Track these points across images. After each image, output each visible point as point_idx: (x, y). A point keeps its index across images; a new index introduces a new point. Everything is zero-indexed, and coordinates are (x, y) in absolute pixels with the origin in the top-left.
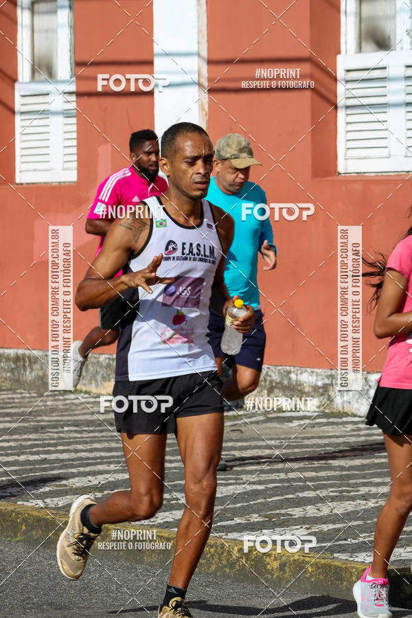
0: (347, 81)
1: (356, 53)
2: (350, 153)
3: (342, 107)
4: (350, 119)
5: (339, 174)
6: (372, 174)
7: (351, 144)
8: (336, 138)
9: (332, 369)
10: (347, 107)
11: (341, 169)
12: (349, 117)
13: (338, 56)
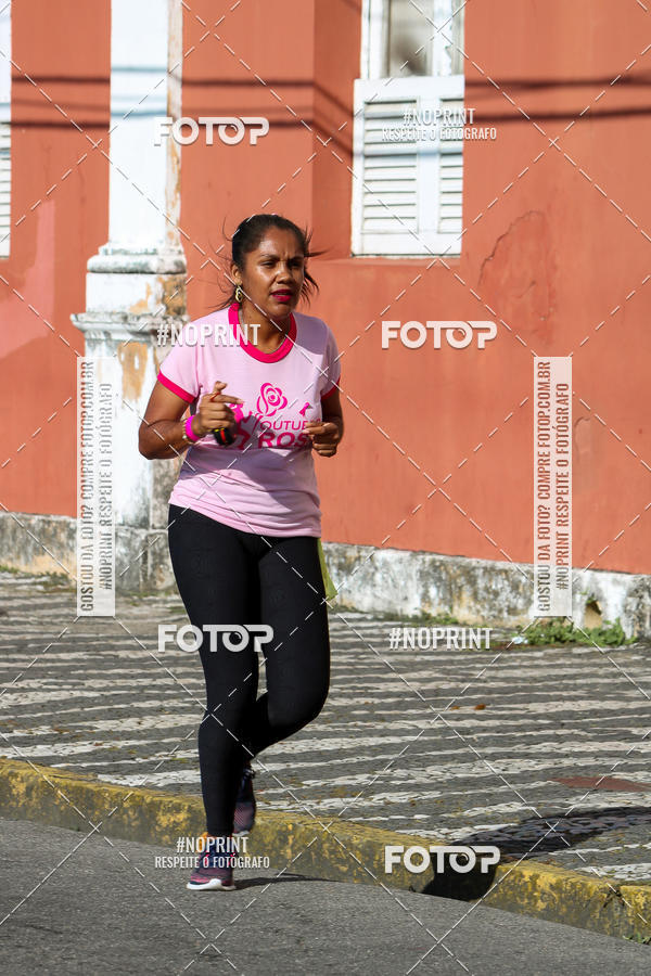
0: (368, 119)
1: (382, 77)
2: (370, 225)
3: (359, 155)
4: (371, 175)
5: (354, 255)
6: (396, 257)
7: (370, 212)
8: (350, 203)
9: (330, 543)
10: (367, 157)
11: (356, 248)
12: (370, 172)
13: (357, 82)
